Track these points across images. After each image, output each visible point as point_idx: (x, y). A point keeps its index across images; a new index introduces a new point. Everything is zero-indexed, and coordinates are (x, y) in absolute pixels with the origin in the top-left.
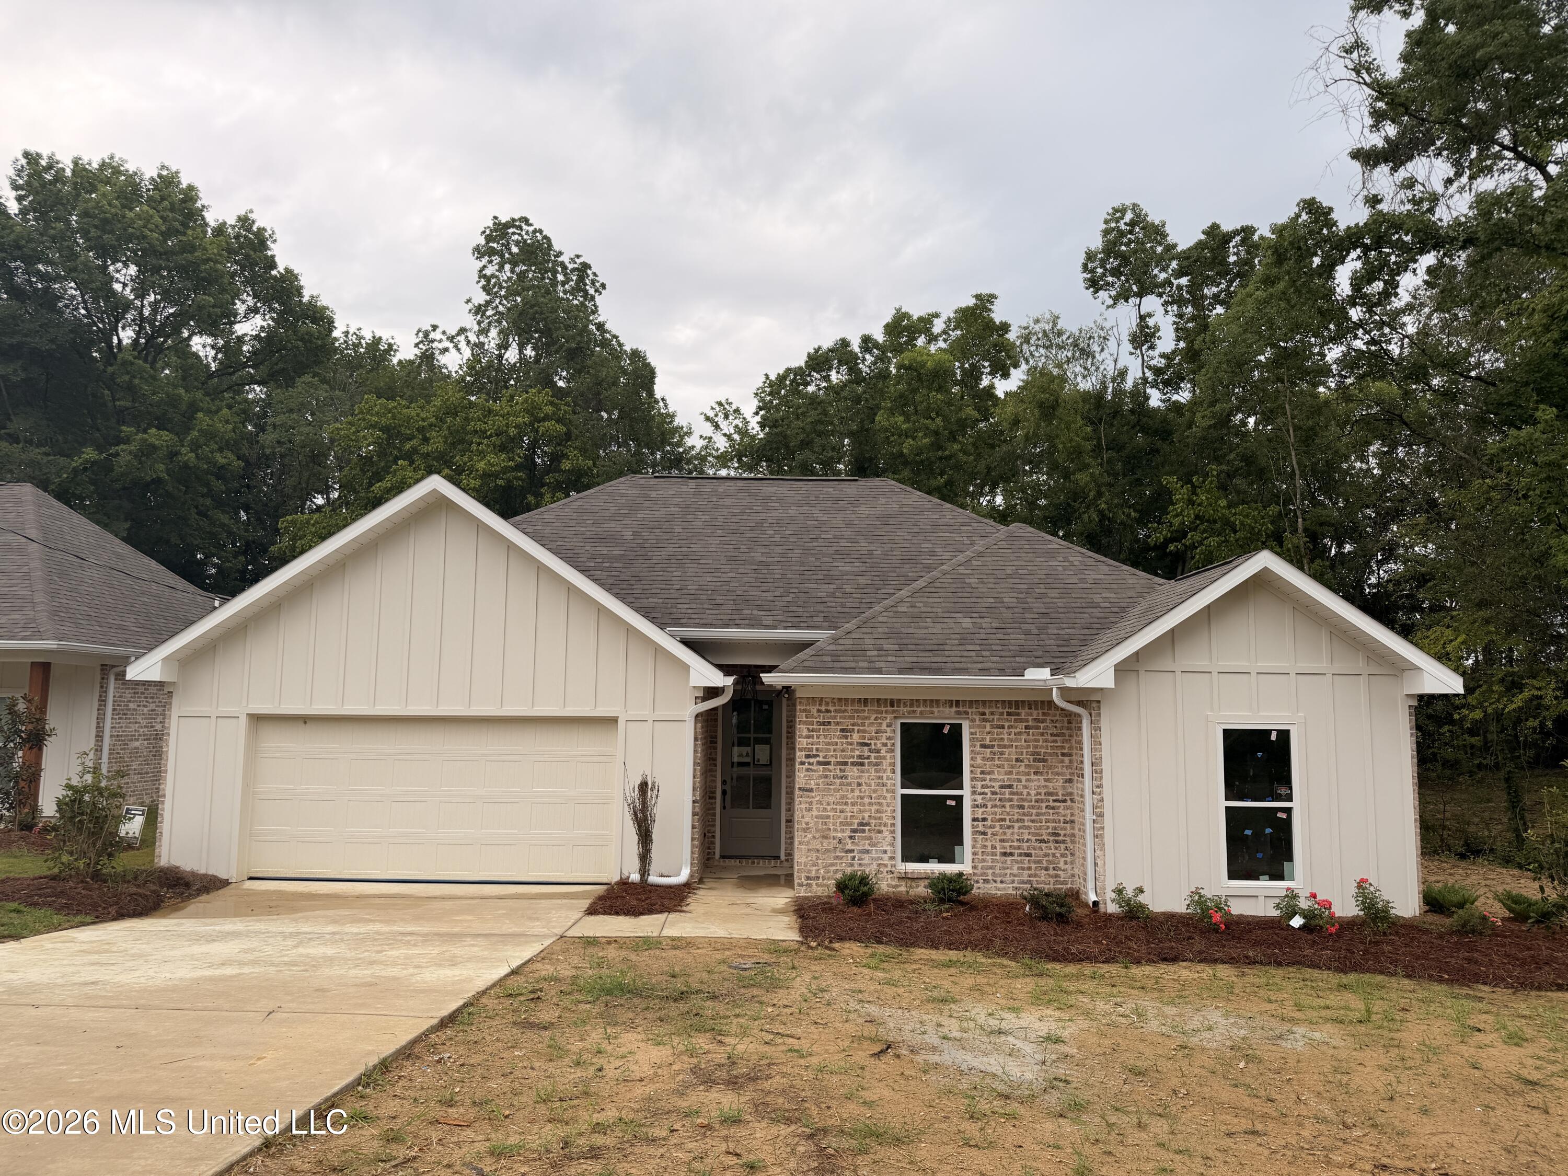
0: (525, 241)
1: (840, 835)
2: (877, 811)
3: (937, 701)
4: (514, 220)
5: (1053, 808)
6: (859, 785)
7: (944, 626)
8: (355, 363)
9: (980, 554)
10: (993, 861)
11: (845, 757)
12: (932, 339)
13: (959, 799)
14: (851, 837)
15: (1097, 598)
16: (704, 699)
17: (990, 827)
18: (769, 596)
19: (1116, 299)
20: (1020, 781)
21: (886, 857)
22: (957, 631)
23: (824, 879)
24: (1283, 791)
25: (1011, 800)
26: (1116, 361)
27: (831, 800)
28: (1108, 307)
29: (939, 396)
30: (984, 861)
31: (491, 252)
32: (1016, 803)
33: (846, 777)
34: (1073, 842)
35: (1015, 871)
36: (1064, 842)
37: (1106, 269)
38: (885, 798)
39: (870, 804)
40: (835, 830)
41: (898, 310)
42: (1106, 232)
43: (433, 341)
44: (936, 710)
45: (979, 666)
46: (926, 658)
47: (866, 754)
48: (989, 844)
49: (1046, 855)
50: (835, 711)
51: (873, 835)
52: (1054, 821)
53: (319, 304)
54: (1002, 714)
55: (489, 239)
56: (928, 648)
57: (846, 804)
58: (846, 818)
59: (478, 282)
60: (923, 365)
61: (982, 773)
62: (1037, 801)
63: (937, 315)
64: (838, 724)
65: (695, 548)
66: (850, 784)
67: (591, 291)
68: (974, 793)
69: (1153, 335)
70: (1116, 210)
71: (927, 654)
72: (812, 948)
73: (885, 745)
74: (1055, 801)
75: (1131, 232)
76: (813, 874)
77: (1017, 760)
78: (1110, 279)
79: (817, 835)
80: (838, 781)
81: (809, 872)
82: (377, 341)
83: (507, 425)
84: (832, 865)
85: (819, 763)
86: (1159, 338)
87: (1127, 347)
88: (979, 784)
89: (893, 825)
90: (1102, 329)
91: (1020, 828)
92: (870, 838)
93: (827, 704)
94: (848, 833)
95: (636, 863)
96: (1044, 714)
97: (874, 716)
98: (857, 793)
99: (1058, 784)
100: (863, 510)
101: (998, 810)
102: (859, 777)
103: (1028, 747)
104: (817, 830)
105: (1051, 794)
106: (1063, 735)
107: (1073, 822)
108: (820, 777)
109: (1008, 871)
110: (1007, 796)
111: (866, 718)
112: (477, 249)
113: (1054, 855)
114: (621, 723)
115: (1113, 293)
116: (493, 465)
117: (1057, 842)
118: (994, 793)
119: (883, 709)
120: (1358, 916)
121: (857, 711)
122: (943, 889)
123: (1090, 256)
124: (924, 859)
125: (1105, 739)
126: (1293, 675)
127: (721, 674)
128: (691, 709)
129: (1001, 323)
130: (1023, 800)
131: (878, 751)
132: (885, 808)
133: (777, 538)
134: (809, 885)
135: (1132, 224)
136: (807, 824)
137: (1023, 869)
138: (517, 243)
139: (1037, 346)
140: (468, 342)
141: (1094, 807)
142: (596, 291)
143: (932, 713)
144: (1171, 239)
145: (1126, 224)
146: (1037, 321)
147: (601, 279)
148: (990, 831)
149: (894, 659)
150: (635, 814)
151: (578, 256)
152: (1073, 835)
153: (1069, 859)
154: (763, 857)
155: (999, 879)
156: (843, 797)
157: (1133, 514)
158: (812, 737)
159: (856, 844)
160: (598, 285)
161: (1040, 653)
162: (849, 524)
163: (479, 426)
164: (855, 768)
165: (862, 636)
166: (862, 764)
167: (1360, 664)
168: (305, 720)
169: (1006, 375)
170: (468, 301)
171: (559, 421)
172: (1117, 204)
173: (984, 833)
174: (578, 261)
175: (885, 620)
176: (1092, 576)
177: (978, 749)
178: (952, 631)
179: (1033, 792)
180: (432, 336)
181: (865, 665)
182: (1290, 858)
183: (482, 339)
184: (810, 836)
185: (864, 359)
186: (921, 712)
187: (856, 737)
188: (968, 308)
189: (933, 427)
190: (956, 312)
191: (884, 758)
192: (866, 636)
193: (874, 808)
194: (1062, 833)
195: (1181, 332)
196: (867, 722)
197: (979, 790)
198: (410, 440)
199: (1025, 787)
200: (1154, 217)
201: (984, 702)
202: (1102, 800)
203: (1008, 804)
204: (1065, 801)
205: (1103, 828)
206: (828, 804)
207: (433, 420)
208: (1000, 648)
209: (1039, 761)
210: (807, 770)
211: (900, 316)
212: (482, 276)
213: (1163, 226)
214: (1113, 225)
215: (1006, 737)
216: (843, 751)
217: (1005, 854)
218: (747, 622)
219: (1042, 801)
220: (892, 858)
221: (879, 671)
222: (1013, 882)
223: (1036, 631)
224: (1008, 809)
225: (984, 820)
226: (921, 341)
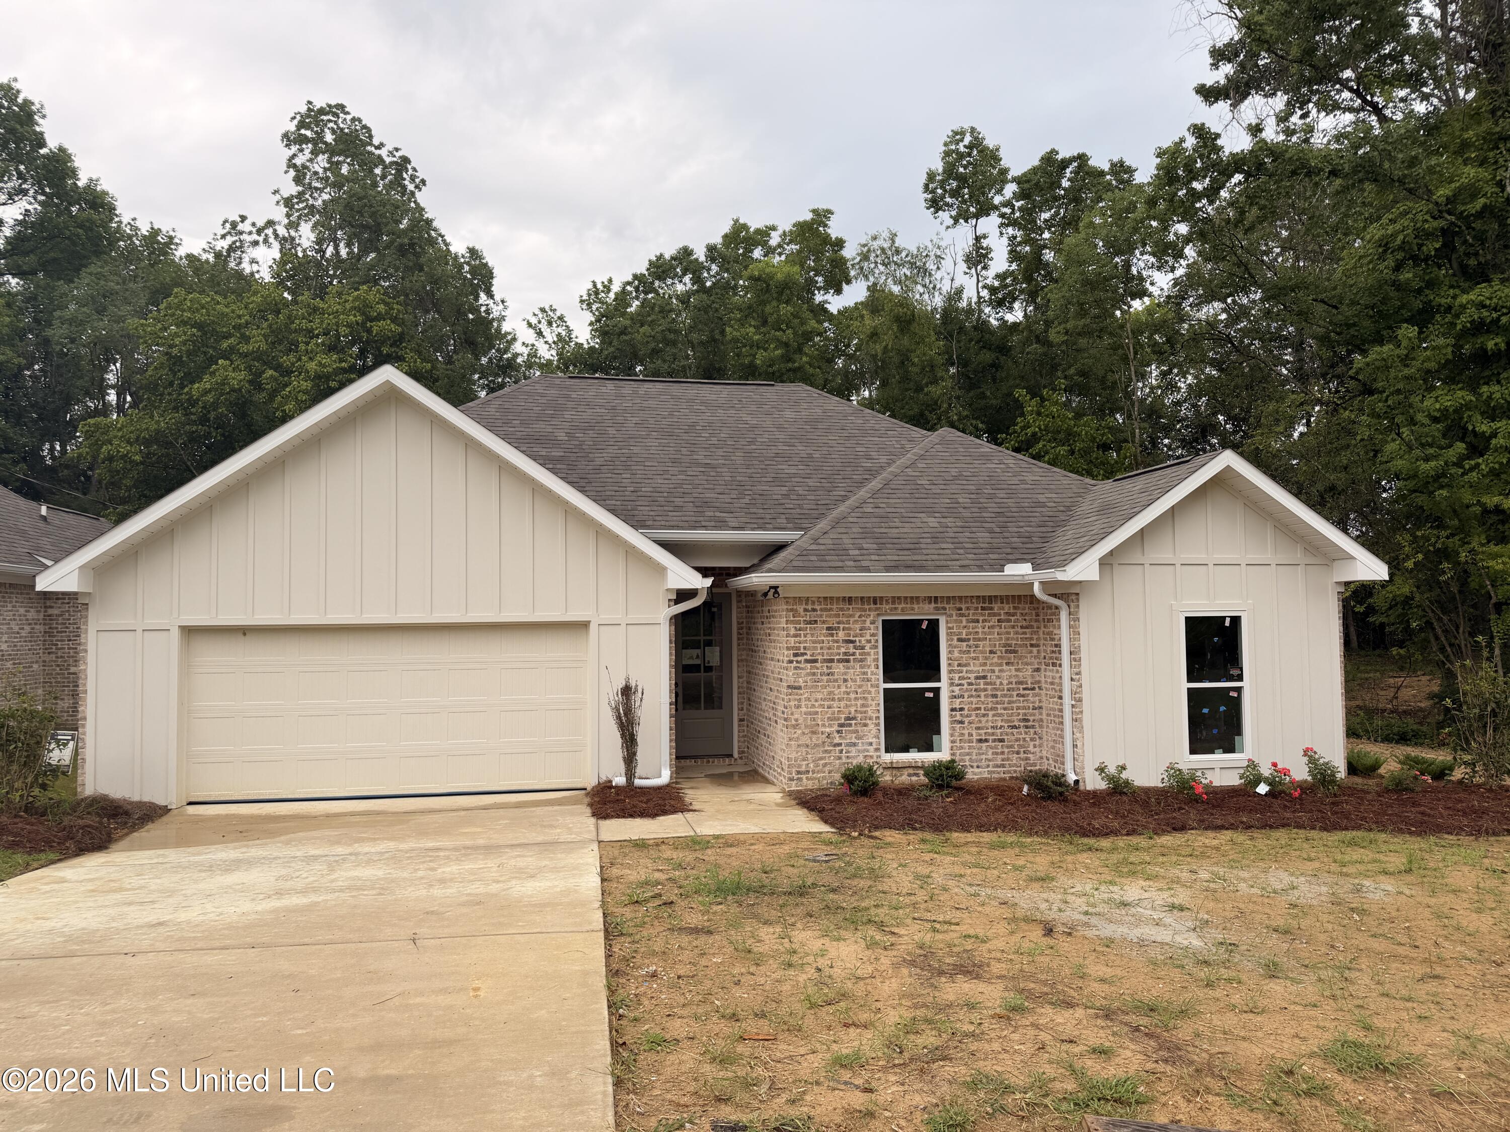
0: (342, 130)
1: (828, 730)
2: (863, 706)
3: (917, 598)
4: (329, 106)
5: (1023, 696)
6: (845, 681)
7: (913, 525)
8: (131, 255)
9: (922, 457)
10: (970, 747)
11: (832, 654)
12: (769, 251)
13: (937, 691)
14: (838, 732)
15: (1042, 498)
16: (677, 602)
17: (967, 716)
18: (726, 498)
19: (956, 220)
20: (993, 671)
21: (871, 748)
22: (926, 530)
23: (813, 772)
24: (1234, 672)
25: (985, 690)
26: (952, 280)
27: (819, 696)
28: (948, 227)
29: (789, 308)
30: (962, 748)
31: (302, 140)
32: (990, 693)
33: (832, 674)
34: (1041, 727)
35: (990, 757)
36: (1033, 727)
37: (945, 191)
38: (870, 693)
39: (856, 699)
40: (824, 725)
41: (736, 221)
42: (947, 154)
43: (241, 233)
44: (916, 606)
45: (958, 563)
46: (907, 557)
47: (852, 650)
48: (966, 732)
49: (1017, 740)
50: (821, 610)
51: (859, 729)
52: (1024, 708)
53: (99, 188)
54: (977, 609)
55: (302, 125)
56: (904, 546)
57: (833, 700)
58: (833, 713)
59: (286, 172)
60: (771, 276)
61: (959, 665)
62: (1008, 690)
63: (774, 228)
64: (824, 622)
65: (636, 450)
66: (836, 681)
67: (411, 187)
68: (952, 684)
69: (985, 256)
70: (956, 133)
71: (906, 552)
72: (855, 838)
73: (869, 641)
74: (1024, 689)
75: (969, 155)
76: (803, 768)
77: (991, 652)
78: (948, 200)
79: (806, 731)
80: (825, 678)
81: (800, 766)
82: (155, 232)
83: (337, 324)
84: (821, 759)
85: (807, 661)
86: (992, 259)
87: (963, 266)
88: (957, 676)
89: (878, 718)
90: (939, 247)
91: (994, 715)
92: (857, 731)
93: (813, 603)
94: (836, 728)
95: (621, 767)
96: (1015, 608)
97: (858, 614)
98: (843, 689)
99: (1027, 673)
100: (788, 414)
101: (974, 700)
102: (845, 674)
103: (1001, 639)
104: (806, 726)
105: (1021, 683)
106: (1031, 627)
107: (1041, 708)
108: (808, 674)
109: (984, 757)
110: (982, 686)
111: (851, 616)
112: (286, 136)
113: (1024, 739)
114: (593, 627)
115: (954, 213)
116: (324, 366)
117: (1027, 727)
118: (970, 684)
119: (866, 607)
120: (1306, 781)
121: (842, 609)
122: (941, 775)
123: (931, 176)
124: (906, 749)
125: (1083, 629)
126: (1243, 565)
127: (699, 576)
128: (665, 612)
129: (837, 238)
130: (996, 689)
131: (863, 648)
132: (870, 702)
133: (714, 441)
134: (799, 779)
135: (970, 147)
136: (796, 720)
137: (997, 754)
138: (333, 132)
139: (876, 263)
140: (276, 236)
141: (1073, 693)
142: (417, 187)
143: (913, 609)
144: (1004, 163)
145: (965, 146)
146: (875, 238)
147: (421, 175)
148: (966, 720)
149: (877, 558)
150: (619, 717)
151: (397, 150)
152: (1041, 720)
153: (1037, 743)
154: (716, 756)
155: (975, 764)
156: (830, 693)
157: (980, 425)
158: (800, 636)
159: (844, 738)
160: (417, 181)
161: (1009, 550)
162: (780, 428)
163: (304, 324)
164: (841, 665)
165: (840, 536)
166: (848, 661)
167: (1298, 555)
168: (244, 631)
169: (839, 291)
170: (276, 192)
171: (394, 320)
172: (956, 128)
173: (962, 722)
174: (398, 154)
175: (855, 520)
176: (1030, 478)
177: (955, 642)
178: (921, 530)
179: (1005, 682)
180: (240, 227)
181: (851, 563)
182: (1239, 732)
183: (293, 233)
184: (799, 732)
185: (709, 270)
186: (903, 609)
187: (841, 635)
188: (805, 222)
189: (784, 339)
190: (794, 226)
191: (869, 654)
192: (843, 536)
193: (860, 702)
194: (1031, 718)
195: (1014, 255)
196: (852, 620)
197: (957, 682)
198: (227, 338)
199: (998, 677)
200: (990, 143)
201: (960, 598)
202: (1081, 686)
203: (982, 694)
204: (1033, 689)
205: (1081, 712)
206: (816, 701)
207: (247, 317)
208: (971, 546)
209: (1011, 652)
210: (796, 668)
211: (739, 228)
212: (291, 164)
213: (997, 150)
214: (953, 147)
215: (980, 630)
216: (829, 648)
217: (980, 741)
218: (713, 524)
219: (1013, 689)
220: (877, 750)
221: (867, 570)
222: (988, 766)
223: (998, 530)
224: (983, 699)
225: (961, 709)
226: (757, 253)
